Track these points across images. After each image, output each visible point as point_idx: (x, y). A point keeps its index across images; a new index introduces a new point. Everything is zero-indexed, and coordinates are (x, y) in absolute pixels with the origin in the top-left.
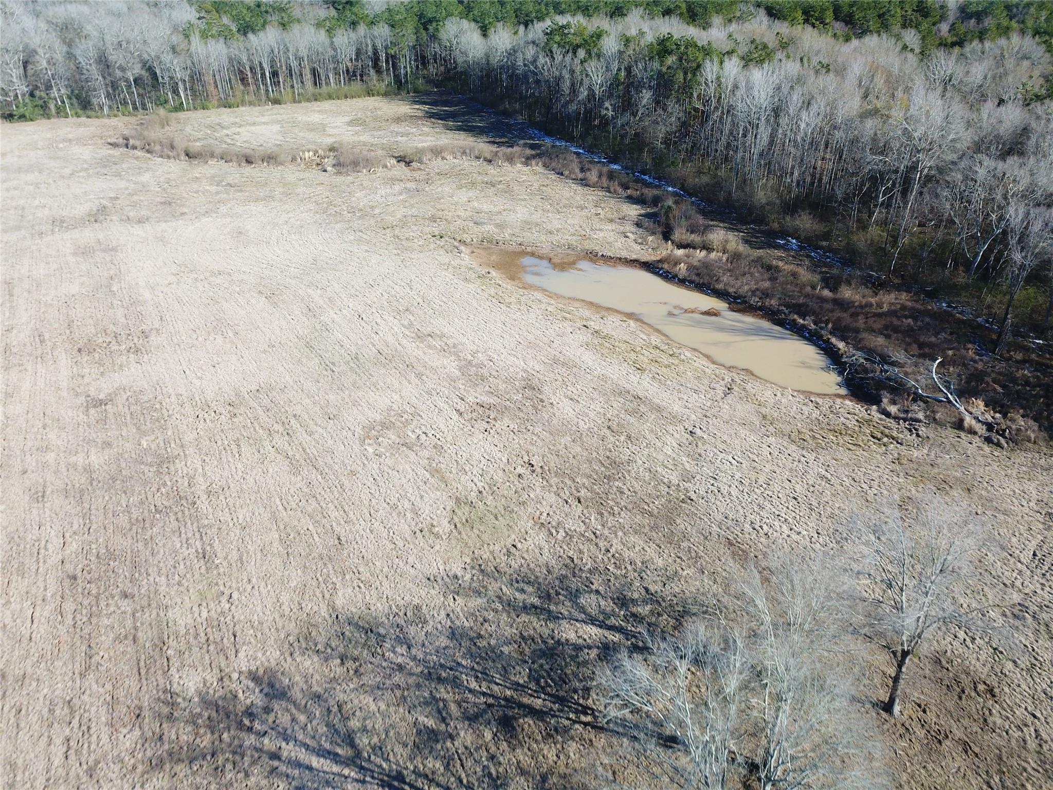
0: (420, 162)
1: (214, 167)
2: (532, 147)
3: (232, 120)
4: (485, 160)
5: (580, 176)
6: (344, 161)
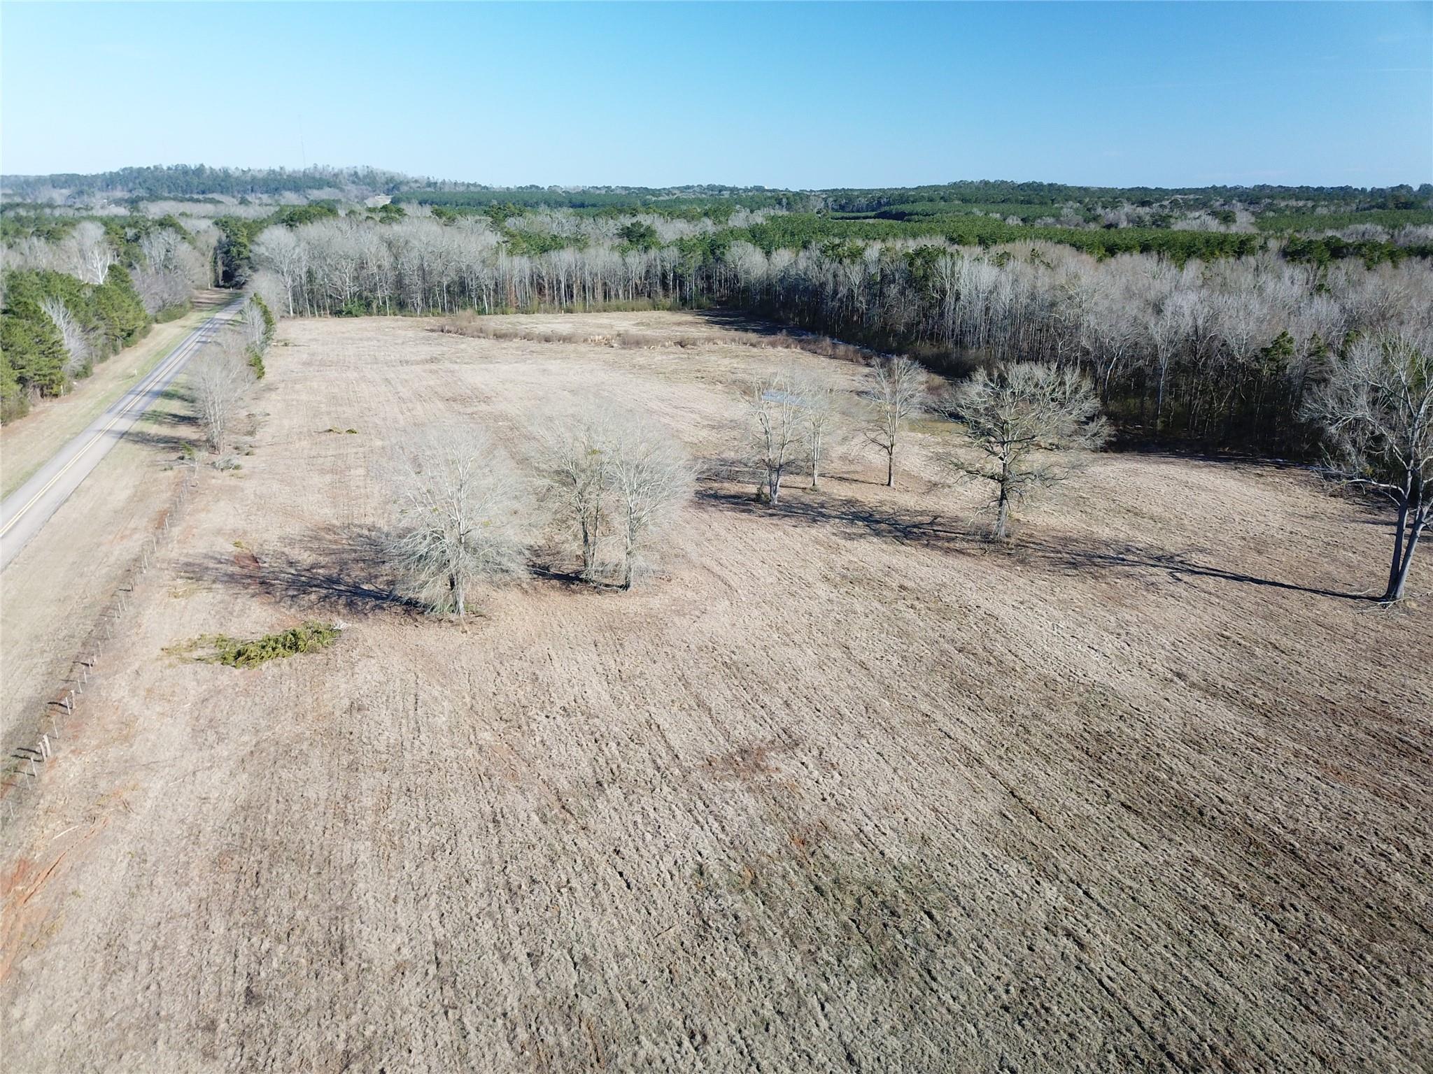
1: (517, 342)
2: (795, 339)
3: (530, 320)
4: (751, 344)
5: (830, 353)
6: (628, 342)
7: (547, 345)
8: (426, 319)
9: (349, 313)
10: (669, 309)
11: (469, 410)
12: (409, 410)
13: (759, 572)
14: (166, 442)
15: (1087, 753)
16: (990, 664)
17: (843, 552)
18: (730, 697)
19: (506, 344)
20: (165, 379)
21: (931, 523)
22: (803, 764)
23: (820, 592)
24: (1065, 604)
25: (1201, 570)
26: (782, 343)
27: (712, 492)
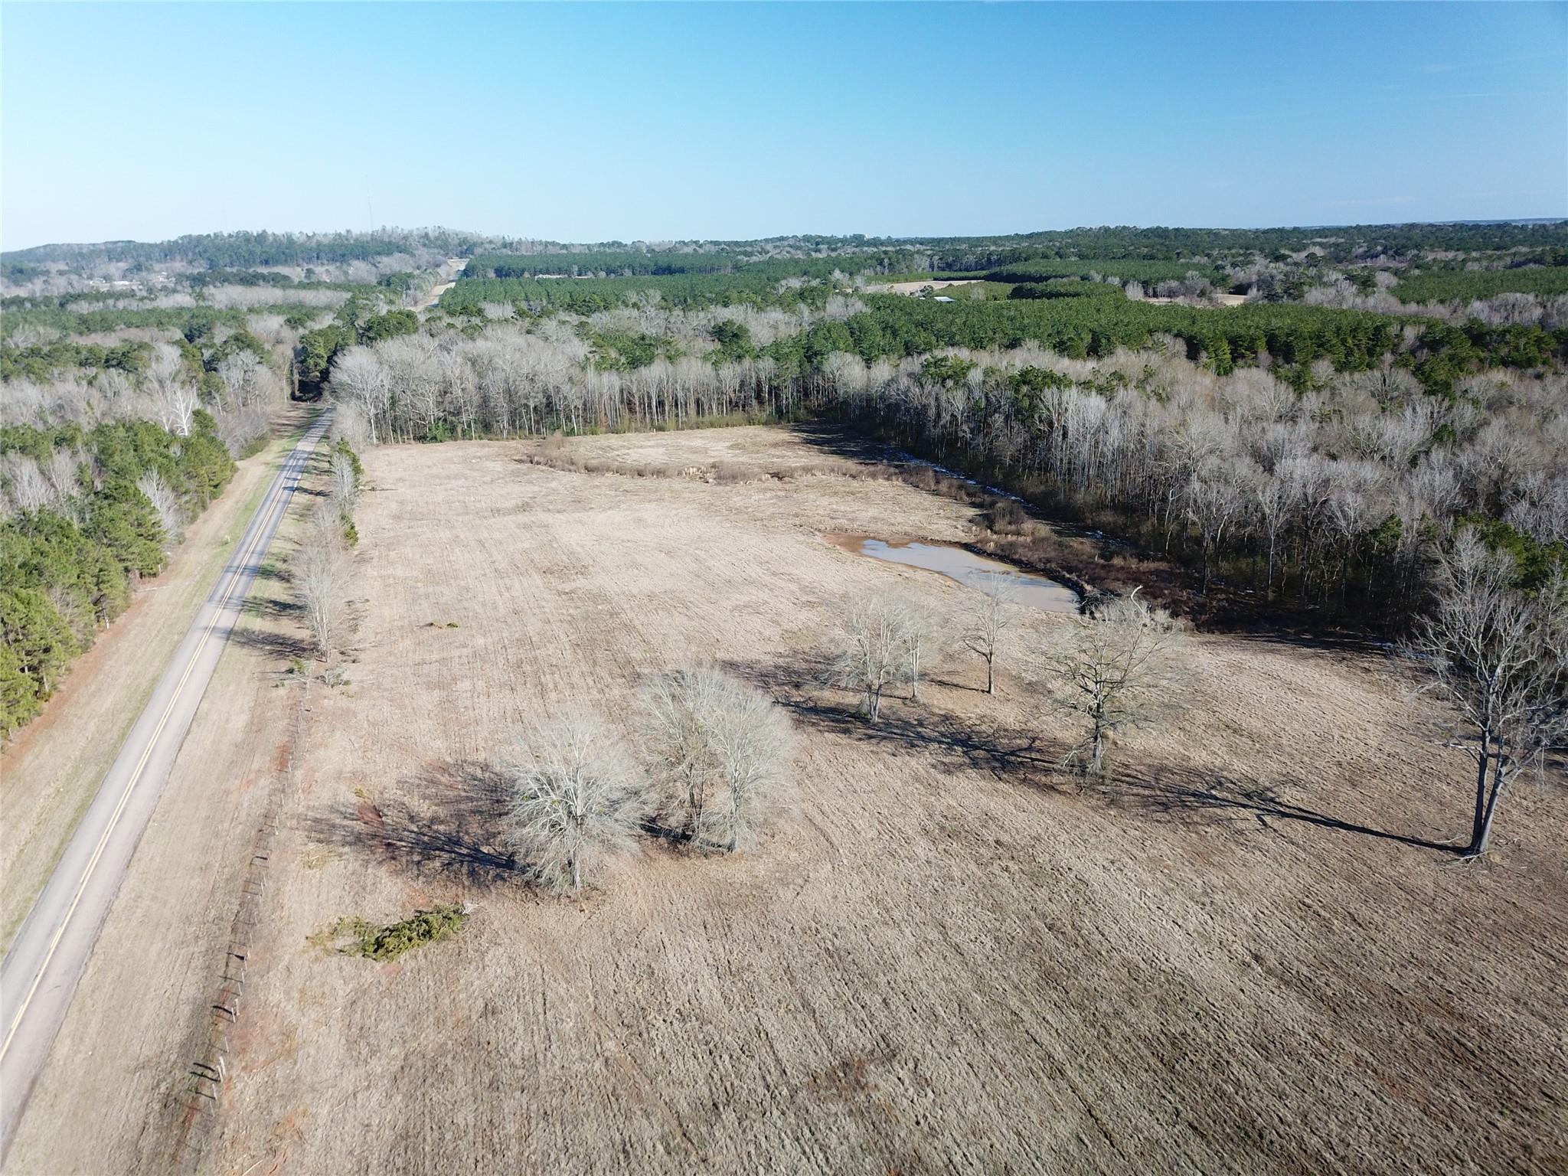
0: (792, 477)
1: (610, 478)
2: (896, 467)
3: (621, 443)
4: (851, 476)
5: (933, 487)
6: (725, 475)
7: (640, 481)
8: (513, 443)
9: (434, 439)
10: (766, 424)
11: (567, 588)
12: (508, 589)
13: (860, 824)
14: (271, 643)
15: (1162, 1061)
16: (1077, 946)
17: (943, 793)
18: (833, 995)
19: (598, 480)
20: (259, 548)
21: (1029, 749)
22: (899, 1079)
23: (919, 851)
24: (1155, 863)
25: (1292, 811)
26: (883, 474)
27: (811, 704)
